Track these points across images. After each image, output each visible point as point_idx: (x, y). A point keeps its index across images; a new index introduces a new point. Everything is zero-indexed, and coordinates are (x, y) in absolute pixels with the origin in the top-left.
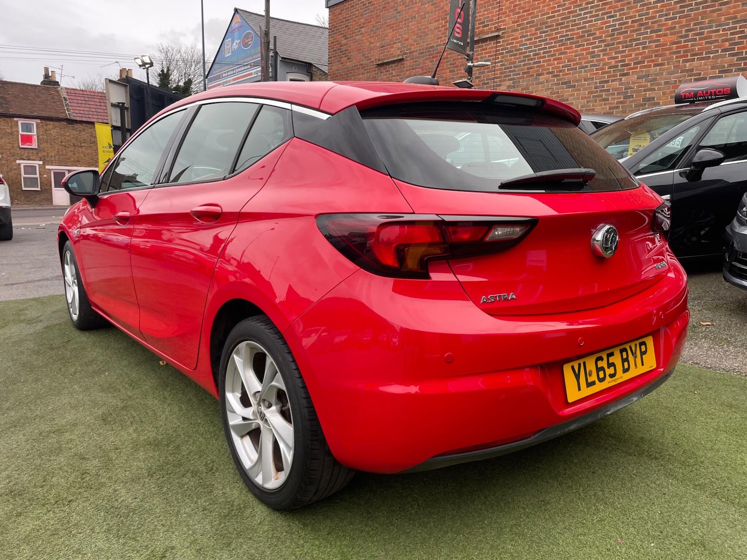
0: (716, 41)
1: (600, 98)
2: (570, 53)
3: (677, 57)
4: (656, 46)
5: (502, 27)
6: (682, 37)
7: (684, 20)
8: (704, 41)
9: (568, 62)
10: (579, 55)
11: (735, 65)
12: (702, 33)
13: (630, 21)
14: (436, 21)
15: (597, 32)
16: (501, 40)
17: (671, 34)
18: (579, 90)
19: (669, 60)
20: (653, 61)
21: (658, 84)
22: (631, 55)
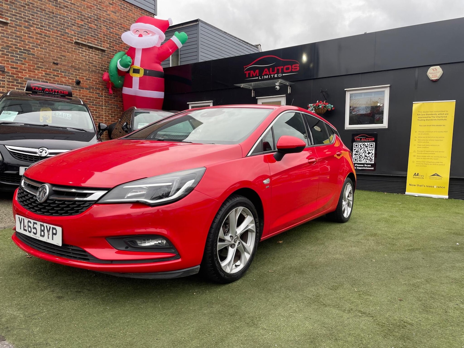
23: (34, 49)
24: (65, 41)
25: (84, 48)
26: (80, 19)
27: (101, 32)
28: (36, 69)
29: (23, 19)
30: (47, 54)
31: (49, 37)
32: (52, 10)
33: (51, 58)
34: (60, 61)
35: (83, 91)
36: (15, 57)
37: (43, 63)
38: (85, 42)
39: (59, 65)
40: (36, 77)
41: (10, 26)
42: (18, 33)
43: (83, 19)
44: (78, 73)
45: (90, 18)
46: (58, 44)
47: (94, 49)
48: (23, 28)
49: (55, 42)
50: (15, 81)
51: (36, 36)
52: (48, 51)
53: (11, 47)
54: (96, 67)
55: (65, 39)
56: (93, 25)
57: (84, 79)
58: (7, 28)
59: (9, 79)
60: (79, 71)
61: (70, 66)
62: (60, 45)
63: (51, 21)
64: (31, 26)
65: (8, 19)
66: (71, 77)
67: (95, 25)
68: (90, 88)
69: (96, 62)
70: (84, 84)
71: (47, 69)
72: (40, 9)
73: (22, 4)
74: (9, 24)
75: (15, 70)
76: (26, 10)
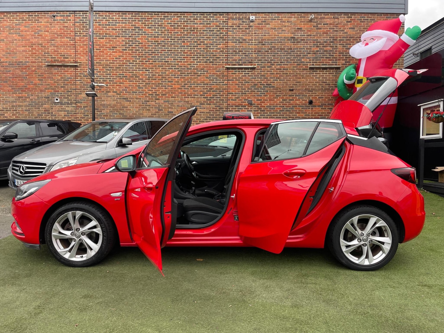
0: (197, 91)
1: (146, 109)
2: (126, 84)
3: (181, 95)
4: (171, 89)
5: (79, 61)
6: (182, 86)
7: (183, 79)
8: (192, 90)
9: (125, 88)
10: (132, 86)
11: (205, 102)
12: (191, 87)
13: (157, 74)
14: (23, 47)
15: (140, 76)
16: (79, 68)
17: (178, 84)
18: (133, 103)
19: (178, 96)
20: (170, 95)
21: (174, 106)
22: (159, 91)
23: (274, 82)
24: (300, 69)
25: (318, 70)
26: (315, 46)
27: (337, 51)
28: (275, 98)
29: (266, 61)
30: (285, 84)
31: (287, 69)
32: (290, 47)
33: (288, 86)
34: (295, 87)
35: (315, 109)
36: (259, 91)
37: (280, 91)
38: (320, 65)
39: (294, 90)
40: (275, 104)
41: (257, 69)
42: (263, 73)
43: (319, 45)
44: (312, 94)
45: (326, 42)
46: (294, 74)
47: (328, 69)
48: (267, 68)
49: (292, 72)
50: (259, 110)
51: (276, 71)
52: (285, 81)
53: (257, 85)
54: (330, 85)
55: (301, 68)
56: (328, 48)
57: (317, 98)
58: (255, 72)
59: (255, 109)
60: (313, 92)
61: (304, 89)
62: (296, 74)
63: (289, 56)
64: (273, 65)
65: (255, 65)
66: (304, 99)
67: (331, 47)
68: (322, 105)
69: (330, 80)
70: (316, 102)
71: (284, 96)
72: (280, 49)
73: (266, 50)
74: (256, 68)
75: (259, 101)
76: (269, 54)
